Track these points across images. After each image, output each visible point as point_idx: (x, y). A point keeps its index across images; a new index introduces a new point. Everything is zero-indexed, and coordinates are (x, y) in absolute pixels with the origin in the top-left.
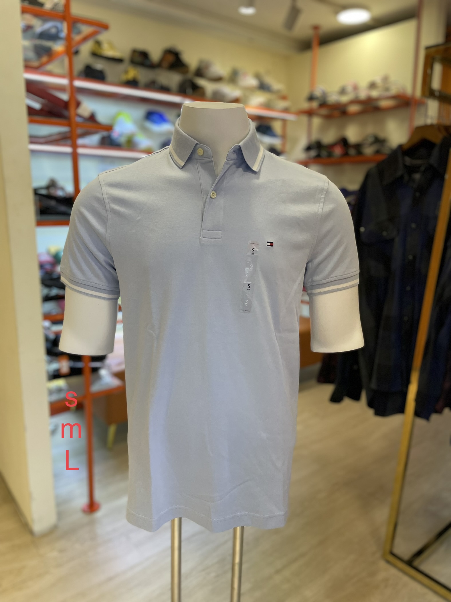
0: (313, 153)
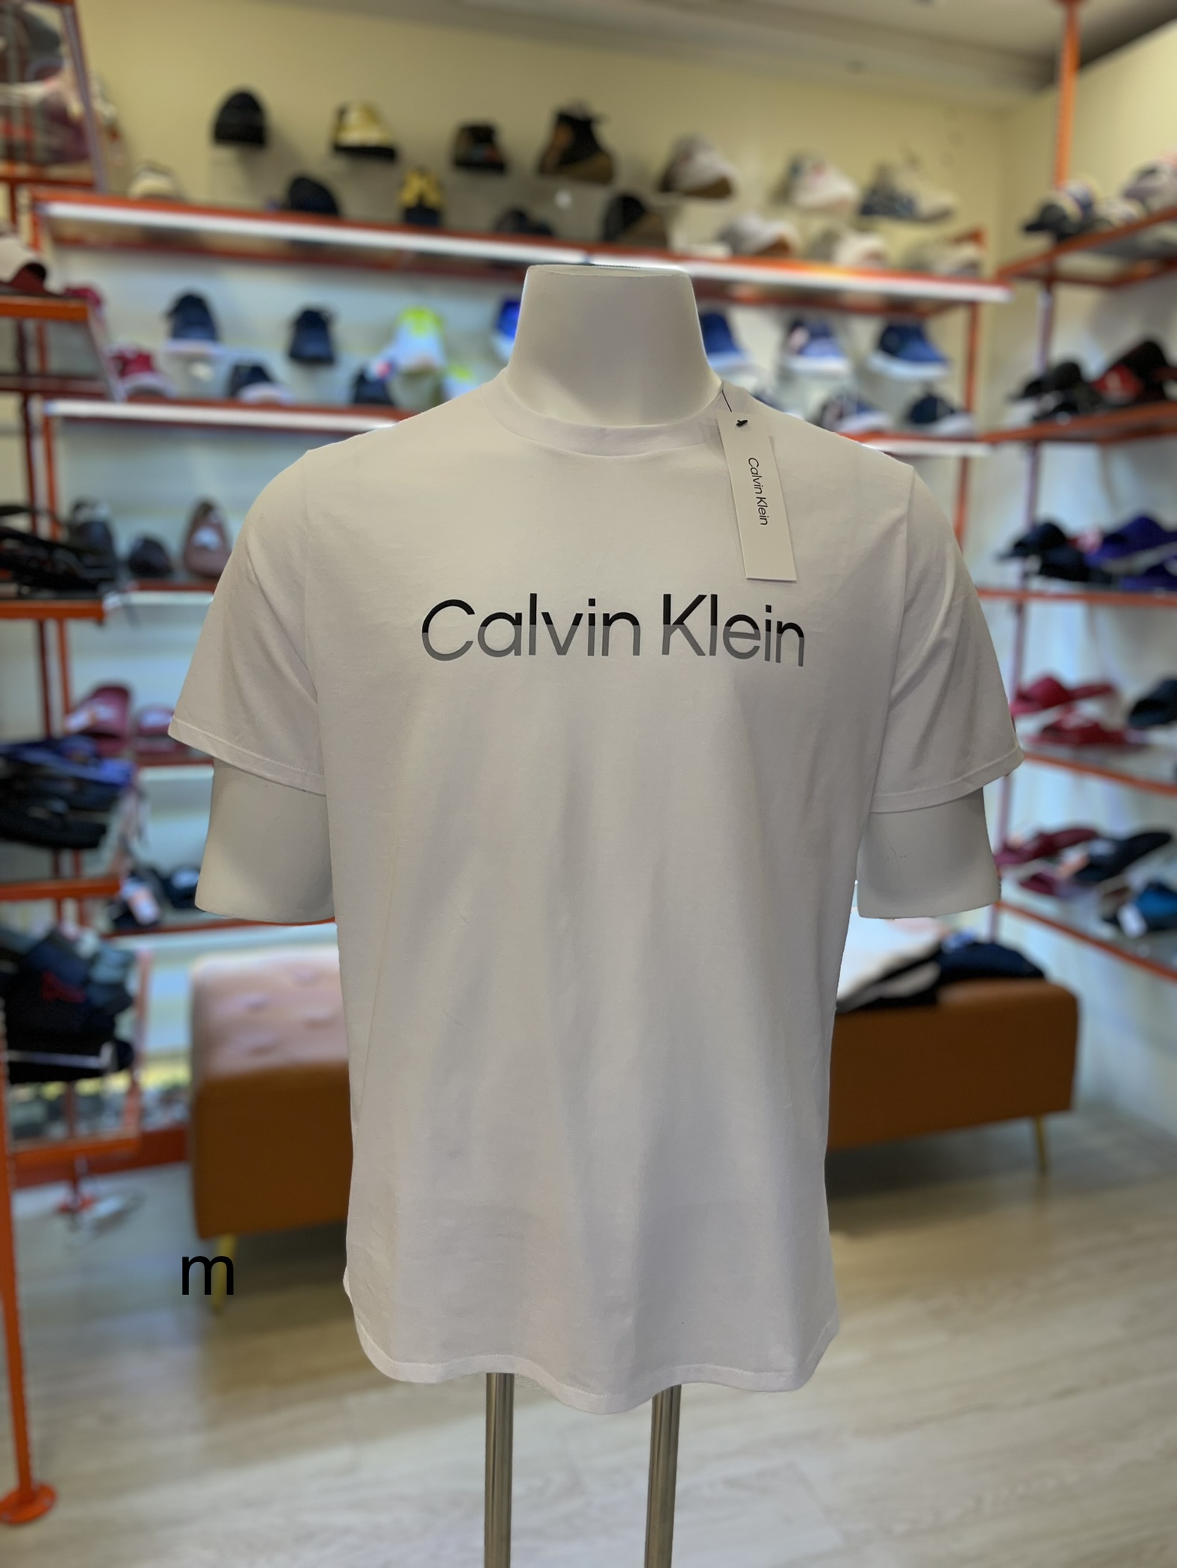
0: (1050, 401)
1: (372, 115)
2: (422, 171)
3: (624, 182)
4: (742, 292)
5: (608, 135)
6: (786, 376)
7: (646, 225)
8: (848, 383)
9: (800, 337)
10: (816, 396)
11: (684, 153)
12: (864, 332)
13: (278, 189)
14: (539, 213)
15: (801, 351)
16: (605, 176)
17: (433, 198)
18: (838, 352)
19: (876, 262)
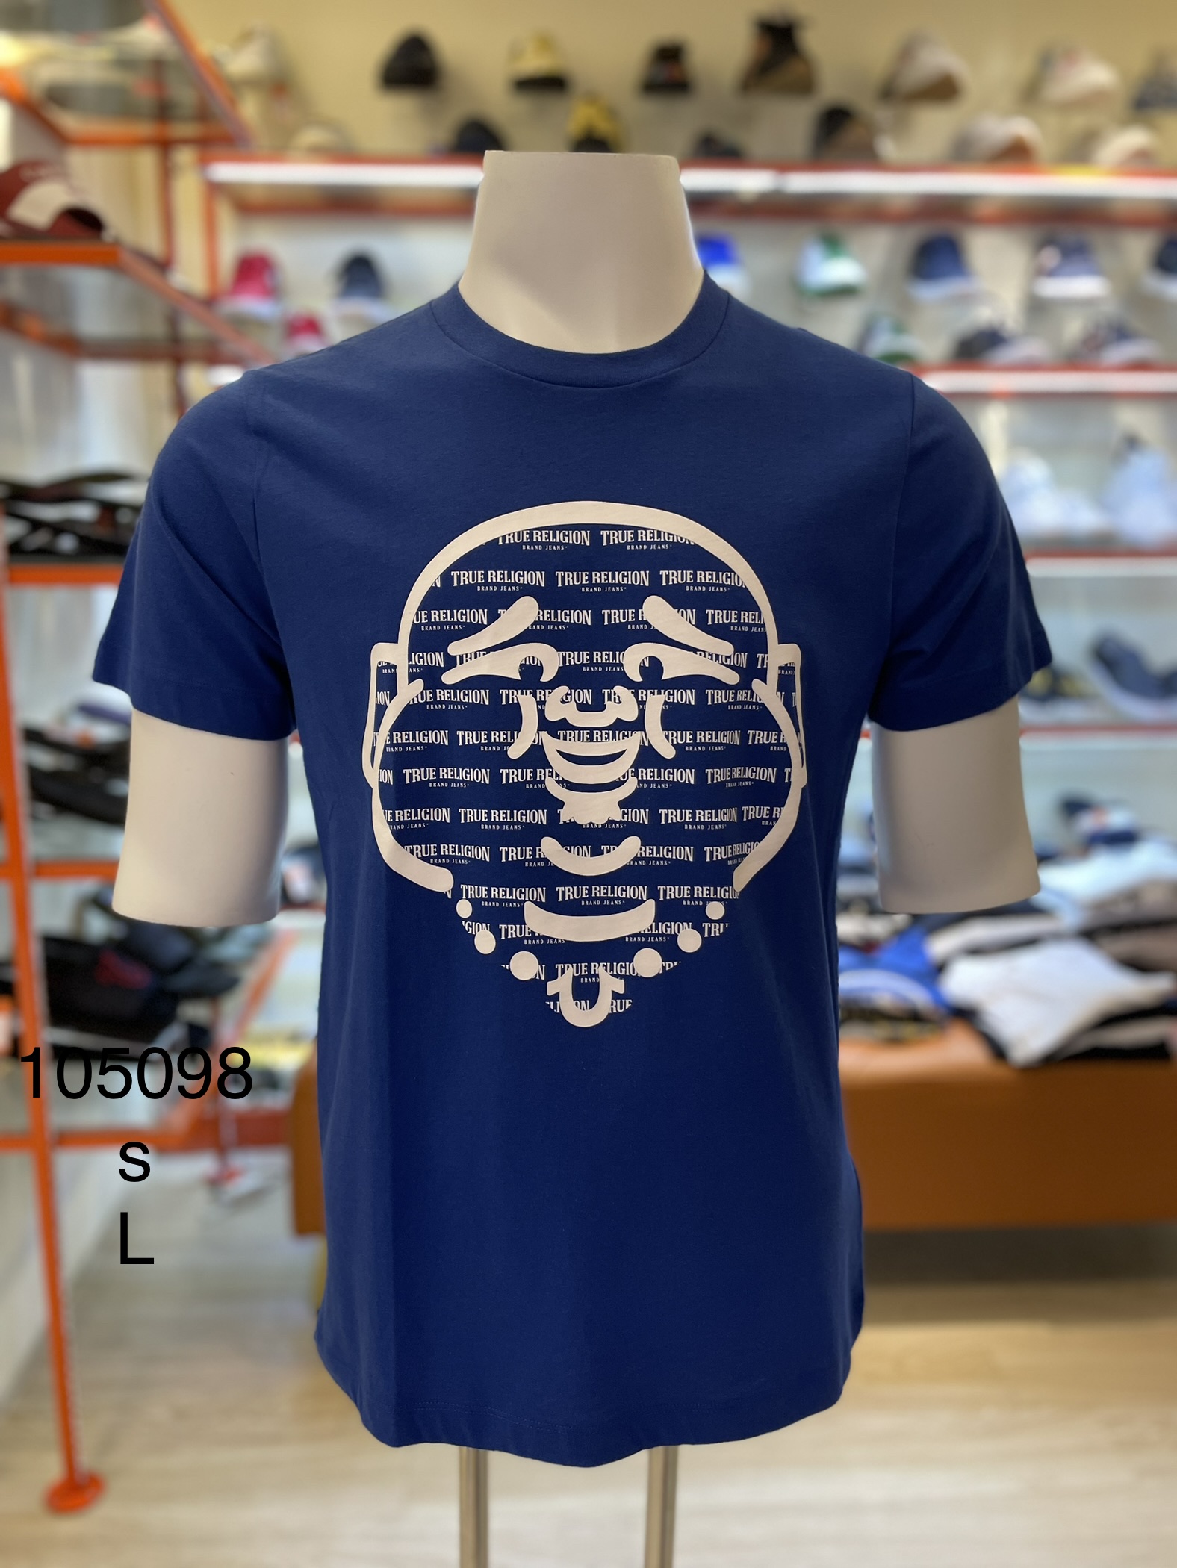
1: (546, 43)
2: (592, 98)
3: (832, 89)
4: (985, 210)
5: (813, 41)
6: (1037, 308)
7: (852, 135)
8: (1111, 309)
9: (1050, 257)
10: (1074, 328)
11: (907, 53)
12: (1139, 248)
13: (444, 132)
14: (731, 134)
15: (1052, 273)
16: (805, 86)
17: (603, 127)
18: (1095, 271)
19: (1142, 163)
